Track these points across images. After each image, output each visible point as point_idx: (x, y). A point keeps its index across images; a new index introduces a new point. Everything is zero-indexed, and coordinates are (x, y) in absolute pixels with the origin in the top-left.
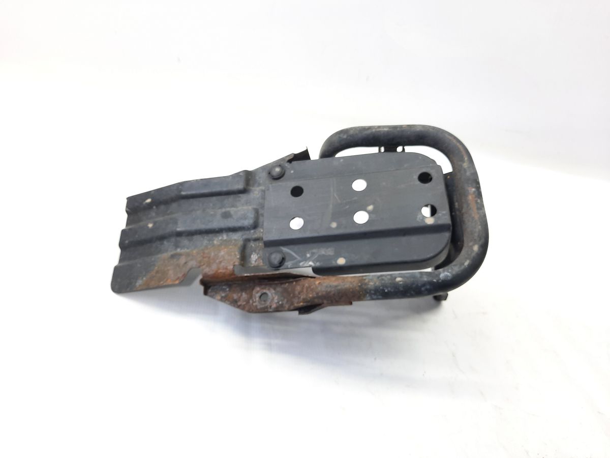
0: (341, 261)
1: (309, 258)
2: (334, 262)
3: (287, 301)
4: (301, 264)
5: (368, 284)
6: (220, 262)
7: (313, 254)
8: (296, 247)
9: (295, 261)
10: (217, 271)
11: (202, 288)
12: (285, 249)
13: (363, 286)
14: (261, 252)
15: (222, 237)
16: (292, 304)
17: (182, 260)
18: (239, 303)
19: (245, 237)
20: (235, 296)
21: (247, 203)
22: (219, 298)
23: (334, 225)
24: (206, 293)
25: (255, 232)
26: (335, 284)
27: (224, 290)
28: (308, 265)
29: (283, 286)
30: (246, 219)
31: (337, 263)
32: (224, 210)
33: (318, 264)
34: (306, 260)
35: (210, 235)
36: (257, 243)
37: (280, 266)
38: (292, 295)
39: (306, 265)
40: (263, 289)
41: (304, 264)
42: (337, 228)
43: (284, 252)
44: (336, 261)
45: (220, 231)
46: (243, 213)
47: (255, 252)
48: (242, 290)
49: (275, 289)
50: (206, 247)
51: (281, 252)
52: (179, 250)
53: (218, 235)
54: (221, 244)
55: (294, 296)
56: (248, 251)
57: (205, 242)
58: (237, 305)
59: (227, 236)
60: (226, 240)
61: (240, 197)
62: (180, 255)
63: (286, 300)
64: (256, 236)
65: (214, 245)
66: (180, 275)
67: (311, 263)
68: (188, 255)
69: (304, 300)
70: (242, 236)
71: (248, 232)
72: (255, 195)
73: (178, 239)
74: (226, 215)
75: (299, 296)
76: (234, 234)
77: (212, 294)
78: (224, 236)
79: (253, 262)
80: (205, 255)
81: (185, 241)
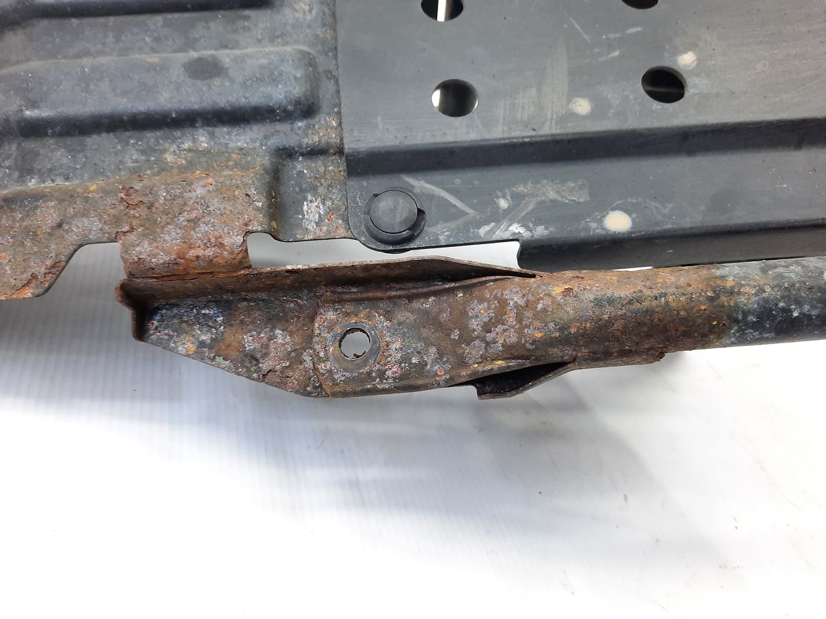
0: (618, 222)
1: (507, 212)
2: (594, 225)
3: (441, 354)
4: (483, 231)
5: (739, 293)
6: (195, 222)
7: (517, 198)
8: (458, 179)
9: (460, 221)
10: (181, 256)
11: (127, 315)
12: (420, 184)
13: (724, 299)
14: (336, 194)
15: (195, 140)
16: (462, 362)
17: (48, 216)
18: (265, 365)
19: (275, 142)
20: (250, 342)
21: (274, 37)
22: (191, 347)
23: (582, 106)
24: (141, 332)
25: (308, 127)
26: (625, 292)
27: (206, 322)
28: (507, 235)
29: (416, 304)
30: (275, 81)
31: (603, 228)
32: (194, 54)
33: (541, 232)
34: (497, 217)
35: (150, 136)
36: (319, 165)
37: (410, 239)
38: (455, 335)
39: (499, 234)
40: (347, 314)
41: (492, 231)
42: (592, 116)
43: (417, 191)
44: (600, 221)
45: (185, 120)
46: (264, 61)
47: (316, 194)
48: (273, 321)
49: (388, 315)
50: (137, 173)
51: (406, 192)
52: (32, 184)
53: (178, 133)
54: (190, 166)
55: (467, 338)
56: (289, 188)
57: (132, 157)
58: (258, 370)
59: (212, 136)
60: (206, 152)
61: (247, 18)
62: (38, 197)
63: (433, 350)
64: (313, 139)
65: (164, 168)
66: (39, 268)
67: (516, 228)
68: (68, 197)
69: (510, 352)
70: (266, 137)
71: (284, 127)
72: (299, 15)
73: (30, 144)
74: (206, 70)
75: (489, 337)
76: (235, 131)
77: (163, 335)
78: (202, 139)
79: (311, 227)
80: (135, 199)
81: (55, 153)
